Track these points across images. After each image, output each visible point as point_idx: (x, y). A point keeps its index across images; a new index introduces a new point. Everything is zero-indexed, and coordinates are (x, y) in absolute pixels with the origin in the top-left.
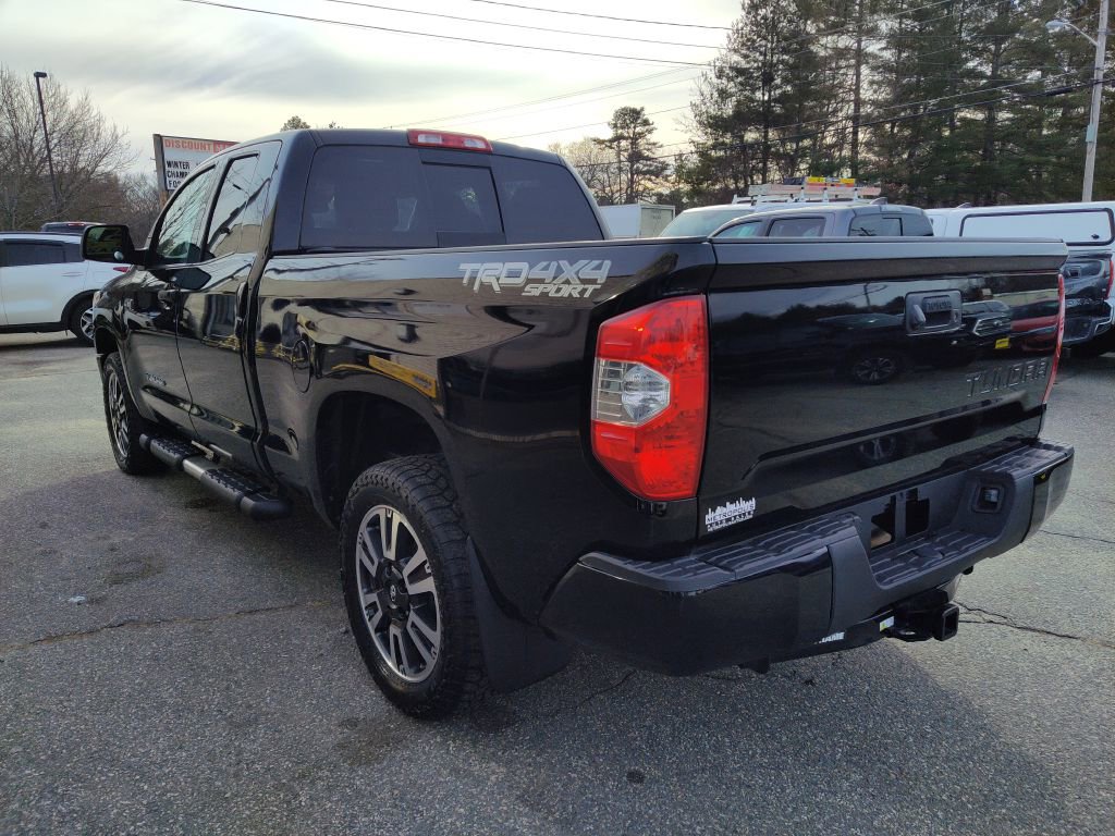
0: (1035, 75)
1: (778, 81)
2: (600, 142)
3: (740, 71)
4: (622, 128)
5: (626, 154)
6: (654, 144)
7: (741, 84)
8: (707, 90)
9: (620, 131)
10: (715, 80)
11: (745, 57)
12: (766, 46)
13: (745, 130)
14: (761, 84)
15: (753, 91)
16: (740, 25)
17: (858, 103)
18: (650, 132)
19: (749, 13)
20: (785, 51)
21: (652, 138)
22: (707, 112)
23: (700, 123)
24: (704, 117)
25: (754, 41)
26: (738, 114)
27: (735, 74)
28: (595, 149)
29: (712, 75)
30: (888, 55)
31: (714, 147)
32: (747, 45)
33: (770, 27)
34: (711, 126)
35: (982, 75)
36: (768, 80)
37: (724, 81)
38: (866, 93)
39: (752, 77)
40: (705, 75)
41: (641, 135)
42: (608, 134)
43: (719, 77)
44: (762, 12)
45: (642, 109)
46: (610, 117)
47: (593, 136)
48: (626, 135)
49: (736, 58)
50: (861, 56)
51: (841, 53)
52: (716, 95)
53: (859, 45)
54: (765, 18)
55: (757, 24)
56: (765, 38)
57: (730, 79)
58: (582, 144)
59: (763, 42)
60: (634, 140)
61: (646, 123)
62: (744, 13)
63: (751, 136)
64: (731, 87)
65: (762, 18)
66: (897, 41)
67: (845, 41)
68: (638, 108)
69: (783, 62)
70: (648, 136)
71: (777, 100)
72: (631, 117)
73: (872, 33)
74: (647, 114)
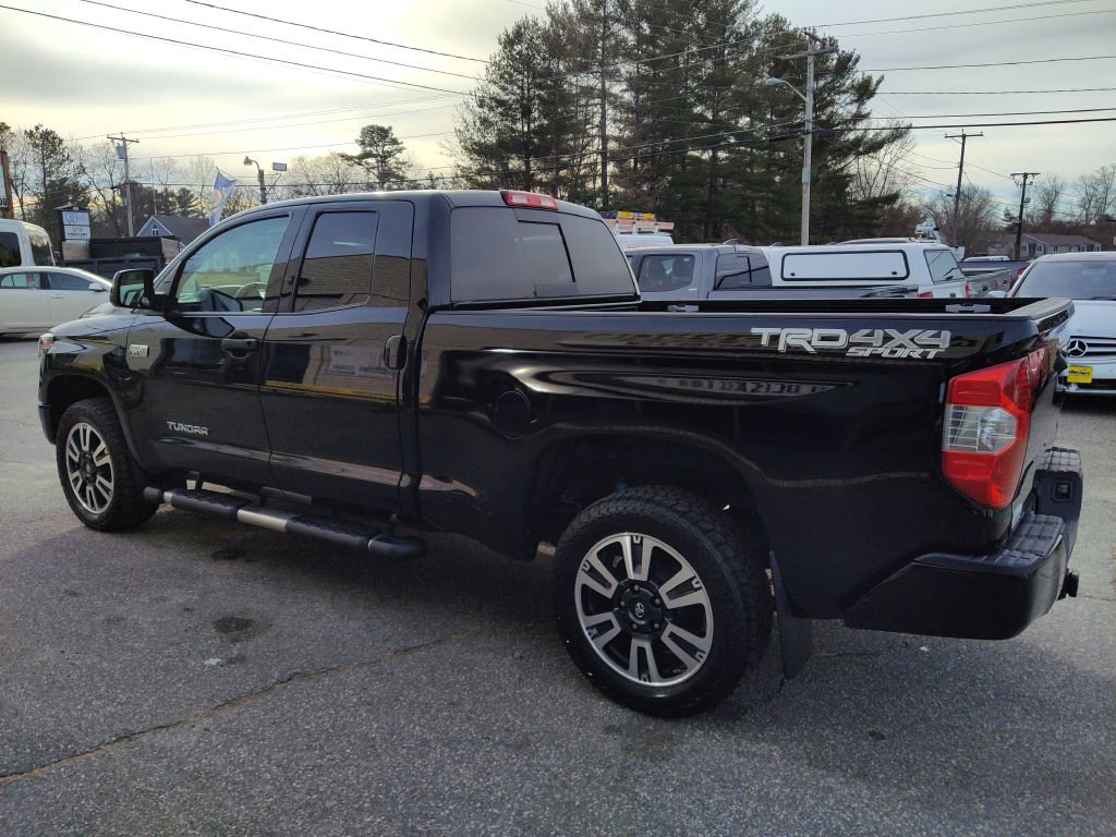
0: (744, 121)
1: (536, 114)
2: (349, 158)
3: (501, 103)
4: (371, 145)
5: (375, 171)
6: (404, 163)
7: (501, 114)
8: (470, 119)
9: (368, 149)
10: (479, 110)
11: (504, 89)
12: (523, 80)
13: (509, 158)
14: (519, 116)
15: (514, 122)
16: (498, 59)
17: (605, 139)
18: (400, 151)
19: (505, 47)
20: (540, 87)
21: (400, 157)
22: (471, 139)
23: (466, 148)
24: (468, 144)
25: (511, 75)
26: (501, 143)
27: (494, 104)
28: (344, 165)
29: (473, 103)
30: (628, 96)
31: (479, 173)
32: (504, 77)
33: (525, 62)
34: (476, 152)
35: (705, 119)
36: (526, 113)
37: (486, 110)
38: (612, 130)
39: (510, 108)
40: (466, 103)
41: (390, 154)
42: (356, 151)
43: (481, 106)
44: (518, 48)
45: (390, 128)
46: (358, 135)
47: (340, 151)
48: (375, 152)
49: (494, 89)
50: (604, 95)
51: (588, 92)
52: (478, 123)
53: (603, 85)
54: (519, 53)
55: (514, 59)
56: (520, 73)
57: (491, 109)
58: (328, 158)
59: (520, 77)
60: (384, 158)
61: (394, 142)
62: (501, 47)
63: (515, 163)
64: (492, 117)
65: (517, 54)
66: (635, 84)
67: (589, 80)
68: (386, 127)
69: (539, 96)
70: (398, 155)
71: (534, 132)
72: (377, 136)
73: (613, 75)
74: (395, 134)
